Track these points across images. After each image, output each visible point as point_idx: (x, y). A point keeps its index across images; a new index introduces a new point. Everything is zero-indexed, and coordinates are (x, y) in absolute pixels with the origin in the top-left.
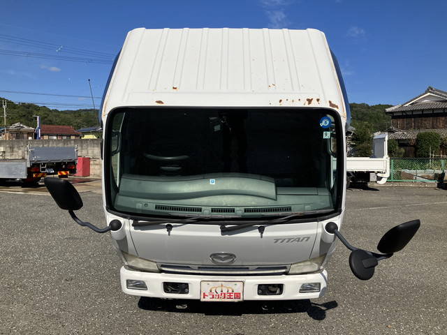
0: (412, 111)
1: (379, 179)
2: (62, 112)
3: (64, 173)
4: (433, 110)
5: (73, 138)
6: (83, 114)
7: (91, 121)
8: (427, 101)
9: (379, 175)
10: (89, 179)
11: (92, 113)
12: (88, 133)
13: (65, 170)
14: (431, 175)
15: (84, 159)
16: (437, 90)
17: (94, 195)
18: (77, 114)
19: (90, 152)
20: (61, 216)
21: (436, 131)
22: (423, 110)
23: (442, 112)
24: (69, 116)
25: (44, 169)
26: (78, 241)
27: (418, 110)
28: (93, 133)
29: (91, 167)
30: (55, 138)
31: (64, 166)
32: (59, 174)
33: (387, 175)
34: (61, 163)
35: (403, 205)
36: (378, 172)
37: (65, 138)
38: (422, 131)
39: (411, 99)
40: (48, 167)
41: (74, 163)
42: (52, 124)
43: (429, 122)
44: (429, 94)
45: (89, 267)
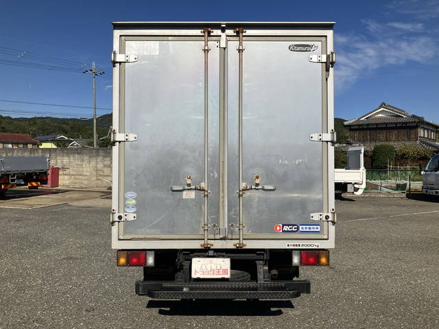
0: (368, 125)
1: (356, 190)
2: (16, 119)
3: (34, 184)
4: (386, 124)
5: (30, 146)
6: (38, 121)
7: (48, 129)
8: (380, 115)
9: (356, 186)
10: (59, 190)
11: (48, 121)
12: (46, 141)
13: (36, 181)
14: (393, 185)
15: (53, 168)
16: (389, 106)
17: (71, 208)
18: (33, 121)
19: (59, 161)
20: (46, 232)
21: (391, 143)
22: (377, 124)
23: (394, 126)
24: (23, 124)
25: (13, 180)
26: (78, 261)
27: (374, 124)
28: (52, 141)
29: (60, 177)
30: (10, 146)
31: (35, 177)
32: (29, 185)
33: (364, 186)
34: (32, 173)
35: (387, 216)
36: (355, 183)
37: (21, 146)
38: (378, 144)
39: (366, 114)
40: (18, 178)
41: (46, 173)
42: (5, 132)
43: (383, 135)
44: (382, 109)
45: (106, 293)
